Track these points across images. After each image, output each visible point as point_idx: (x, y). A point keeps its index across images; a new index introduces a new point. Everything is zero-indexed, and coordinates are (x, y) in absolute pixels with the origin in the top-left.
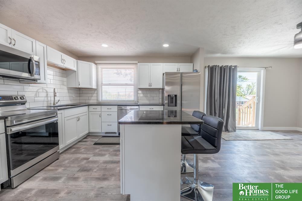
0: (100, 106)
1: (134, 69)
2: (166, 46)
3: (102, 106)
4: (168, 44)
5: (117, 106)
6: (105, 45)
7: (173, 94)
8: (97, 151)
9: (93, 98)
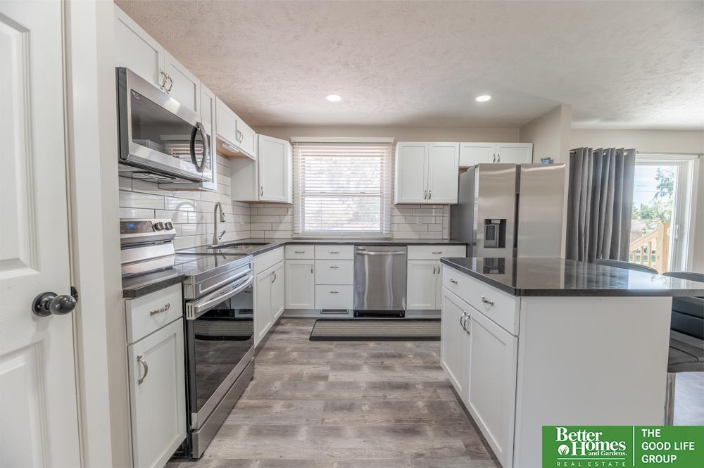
0: (312, 247)
1: (382, 156)
2: (484, 99)
3: (317, 247)
4: (489, 95)
5: (353, 247)
6: (334, 98)
7: (496, 216)
8: (331, 355)
9: (282, 227)
